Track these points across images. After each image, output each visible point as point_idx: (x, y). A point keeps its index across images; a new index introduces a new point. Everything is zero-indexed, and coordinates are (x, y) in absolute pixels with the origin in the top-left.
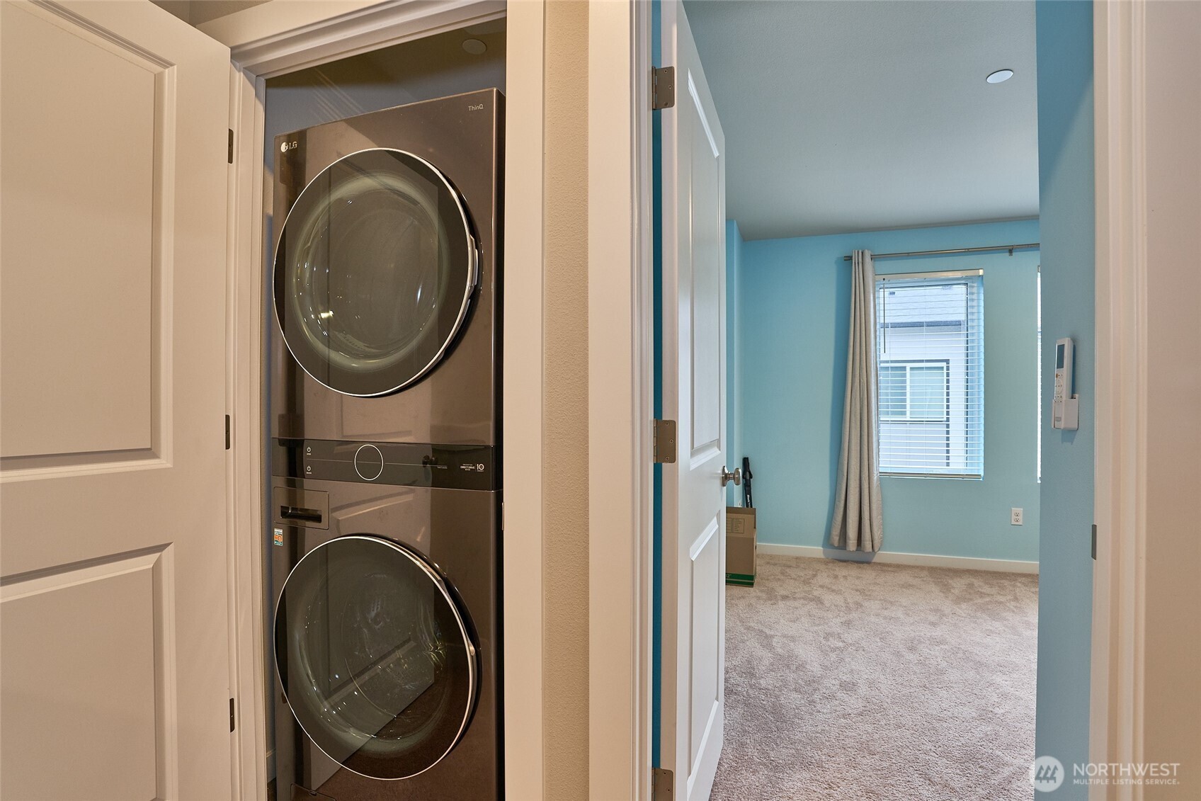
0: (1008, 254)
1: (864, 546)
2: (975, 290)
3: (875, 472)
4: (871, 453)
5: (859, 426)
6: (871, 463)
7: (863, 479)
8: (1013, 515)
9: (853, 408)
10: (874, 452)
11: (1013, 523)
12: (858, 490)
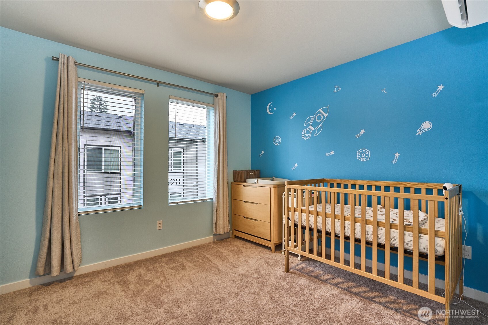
0: (156, 86)
1: (66, 269)
2: (140, 101)
3: (75, 214)
4: (71, 201)
5: (61, 182)
6: (71, 208)
7: (64, 220)
8: (158, 224)
9: (56, 168)
10: (74, 199)
11: (158, 229)
12: (60, 229)
